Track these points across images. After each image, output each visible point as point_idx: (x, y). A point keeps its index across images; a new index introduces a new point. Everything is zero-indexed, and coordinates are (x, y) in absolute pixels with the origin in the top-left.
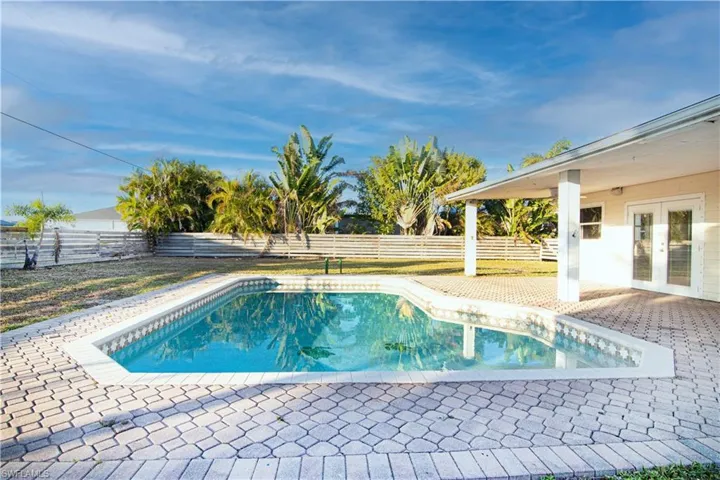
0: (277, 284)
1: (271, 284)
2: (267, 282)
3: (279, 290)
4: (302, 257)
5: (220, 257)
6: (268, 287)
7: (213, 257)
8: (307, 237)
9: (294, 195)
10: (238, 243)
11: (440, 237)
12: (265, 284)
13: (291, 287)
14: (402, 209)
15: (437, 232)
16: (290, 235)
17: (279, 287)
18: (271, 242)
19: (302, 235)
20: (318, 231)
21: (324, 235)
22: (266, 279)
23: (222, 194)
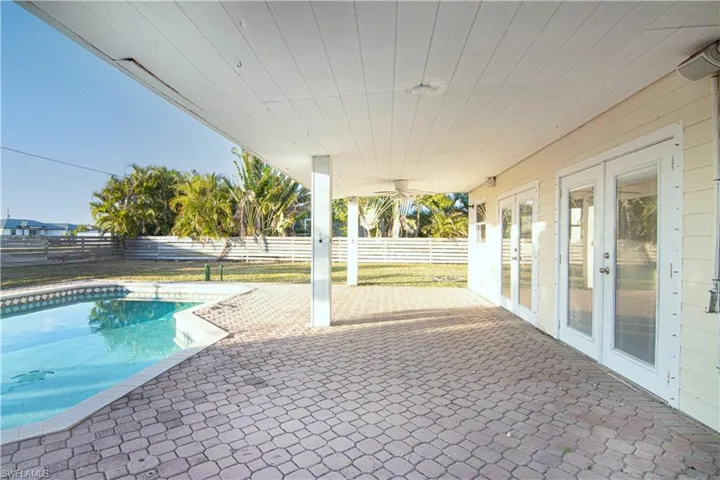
0: (128, 292)
1: (122, 291)
2: (119, 289)
3: (130, 297)
4: (260, 261)
5: (179, 261)
6: (119, 294)
7: (174, 260)
8: (265, 240)
9: (252, 197)
10: (198, 247)
11: (407, 239)
12: (116, 291)
13: (142, 295)
14: (365, 209)
15: (403, 234)
16: (248, 237)
17: (130, 295)
18: (228, 246)
19: (260, 238)
20: (277, 234)
21: (284, 237)
22: (117, 286)
23: (183, 198)
